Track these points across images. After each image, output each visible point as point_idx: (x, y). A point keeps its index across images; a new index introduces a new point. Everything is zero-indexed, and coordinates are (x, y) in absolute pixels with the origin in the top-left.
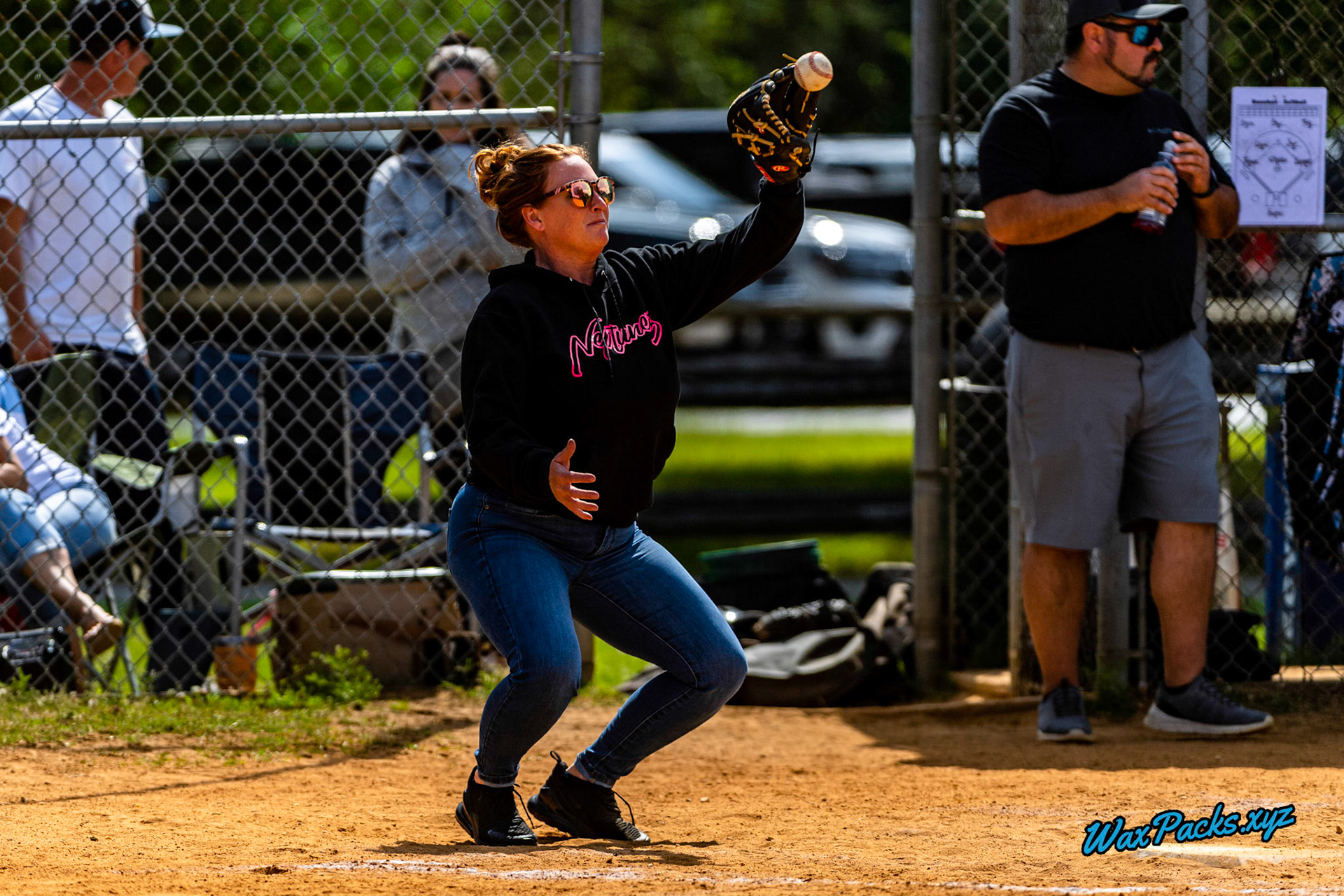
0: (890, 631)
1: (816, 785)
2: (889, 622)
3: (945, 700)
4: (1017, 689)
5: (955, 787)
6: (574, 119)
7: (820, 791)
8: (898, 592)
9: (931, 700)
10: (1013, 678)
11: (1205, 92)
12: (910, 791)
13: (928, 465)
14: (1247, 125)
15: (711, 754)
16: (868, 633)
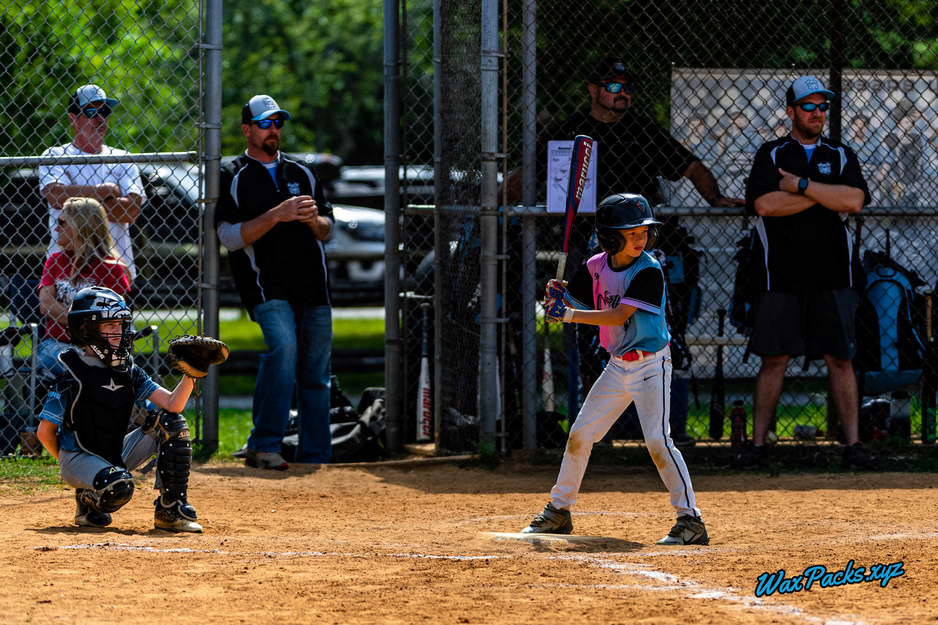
0: (373, 423)
1: (332, 504)
2: (373, 418)
3: (401, 459)
4: (438, 453)
5: (404, 504)
6: (207, 157)
7: (334, 507)
8: (377, 403)
9: (395, 459)
10: (436, 447)
11: (534, 143)
12: (380, 506)
13: (393, 337)
14: (556, 160)
15: (278, 487)
16: (363, 424)
